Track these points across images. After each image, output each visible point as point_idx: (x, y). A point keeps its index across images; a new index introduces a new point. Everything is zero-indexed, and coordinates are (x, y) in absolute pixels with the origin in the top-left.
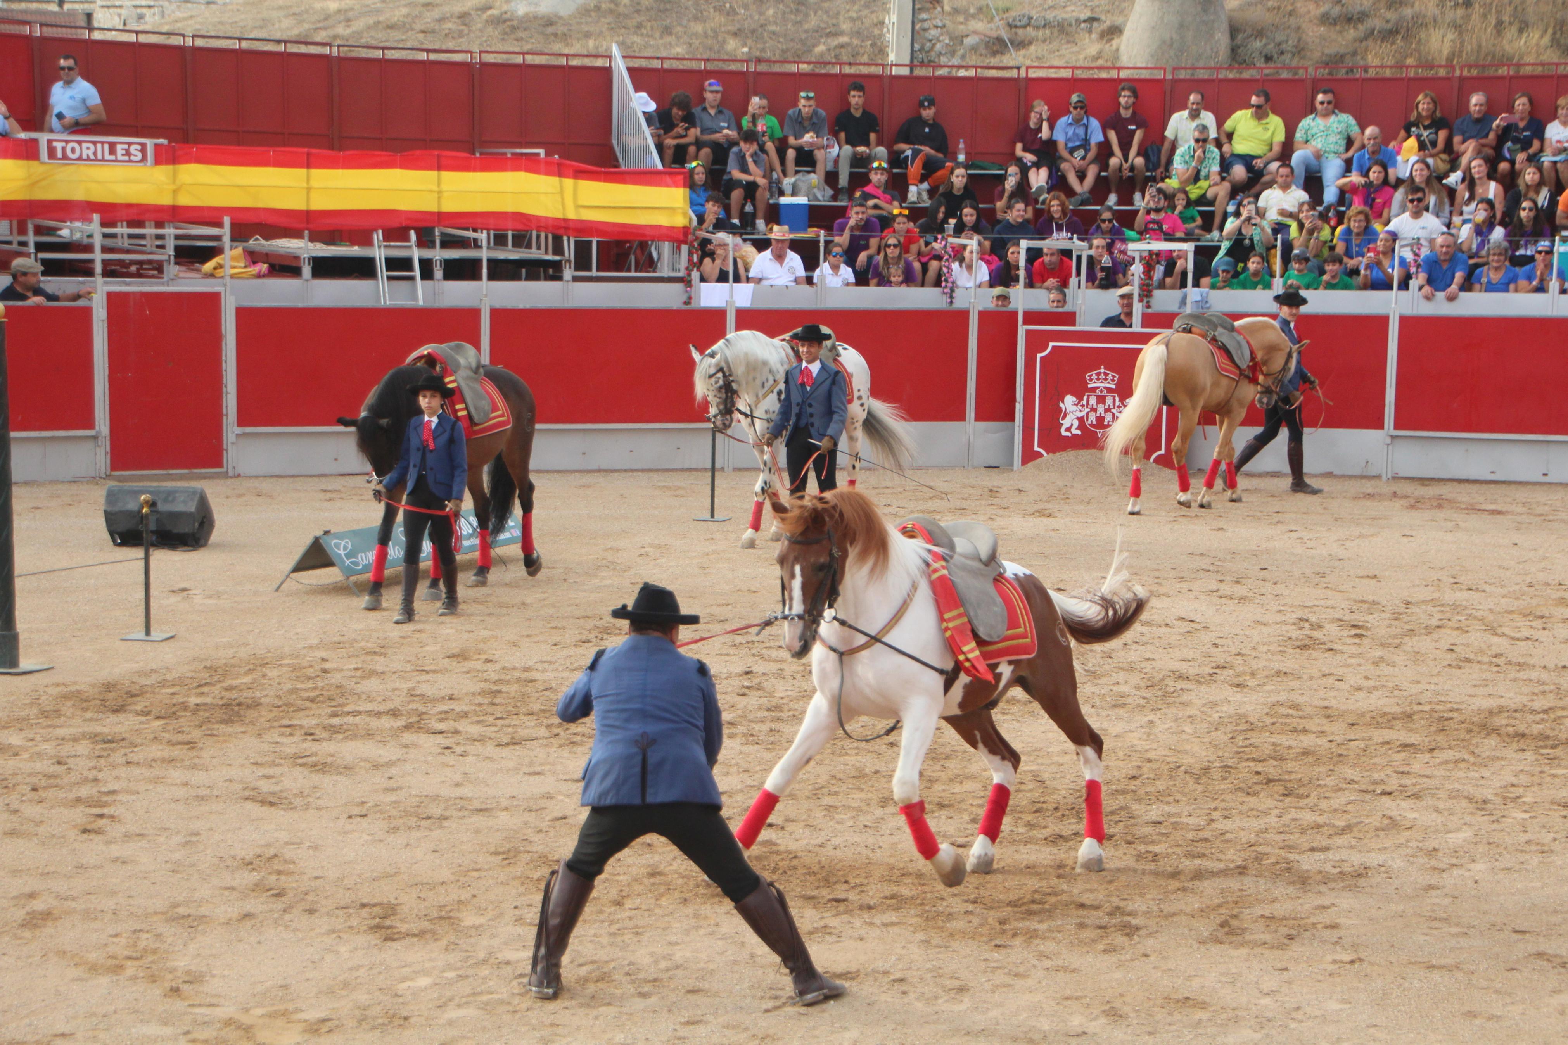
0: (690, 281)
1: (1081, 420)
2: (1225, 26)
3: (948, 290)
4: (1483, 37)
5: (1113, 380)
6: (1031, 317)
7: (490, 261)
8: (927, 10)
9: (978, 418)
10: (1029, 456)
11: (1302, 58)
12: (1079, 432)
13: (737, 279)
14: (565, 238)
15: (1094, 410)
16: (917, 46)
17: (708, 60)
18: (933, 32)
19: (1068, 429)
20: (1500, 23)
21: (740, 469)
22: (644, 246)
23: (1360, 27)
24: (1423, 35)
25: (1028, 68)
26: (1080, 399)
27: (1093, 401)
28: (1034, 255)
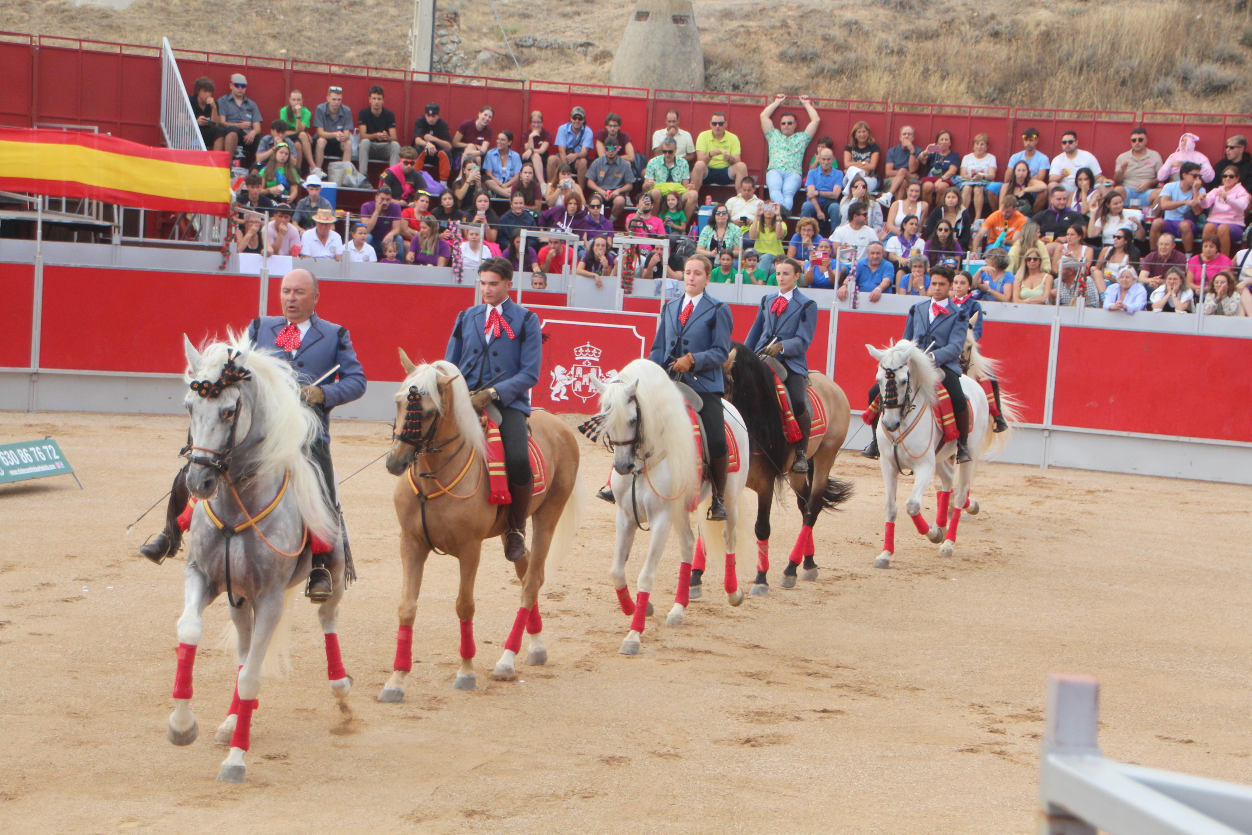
0: (228, 251)
2: (699, 58)
3: (457, 270)
4: (913, 81)
5: (597, 355)
6: (529, 296)
7: (44, 223)
8: (446, 27)
11: (763, 89)
12: (566, 398)
14: (115, 206)
16: (436, 58)
17: (250, 57)
18: (450, 47)
19: (557, 395)
20: (926, 70)
22: (186, 218)
23: (812, 65)
24: (864, 77)
25: (531, 82)
27: (579, 371)
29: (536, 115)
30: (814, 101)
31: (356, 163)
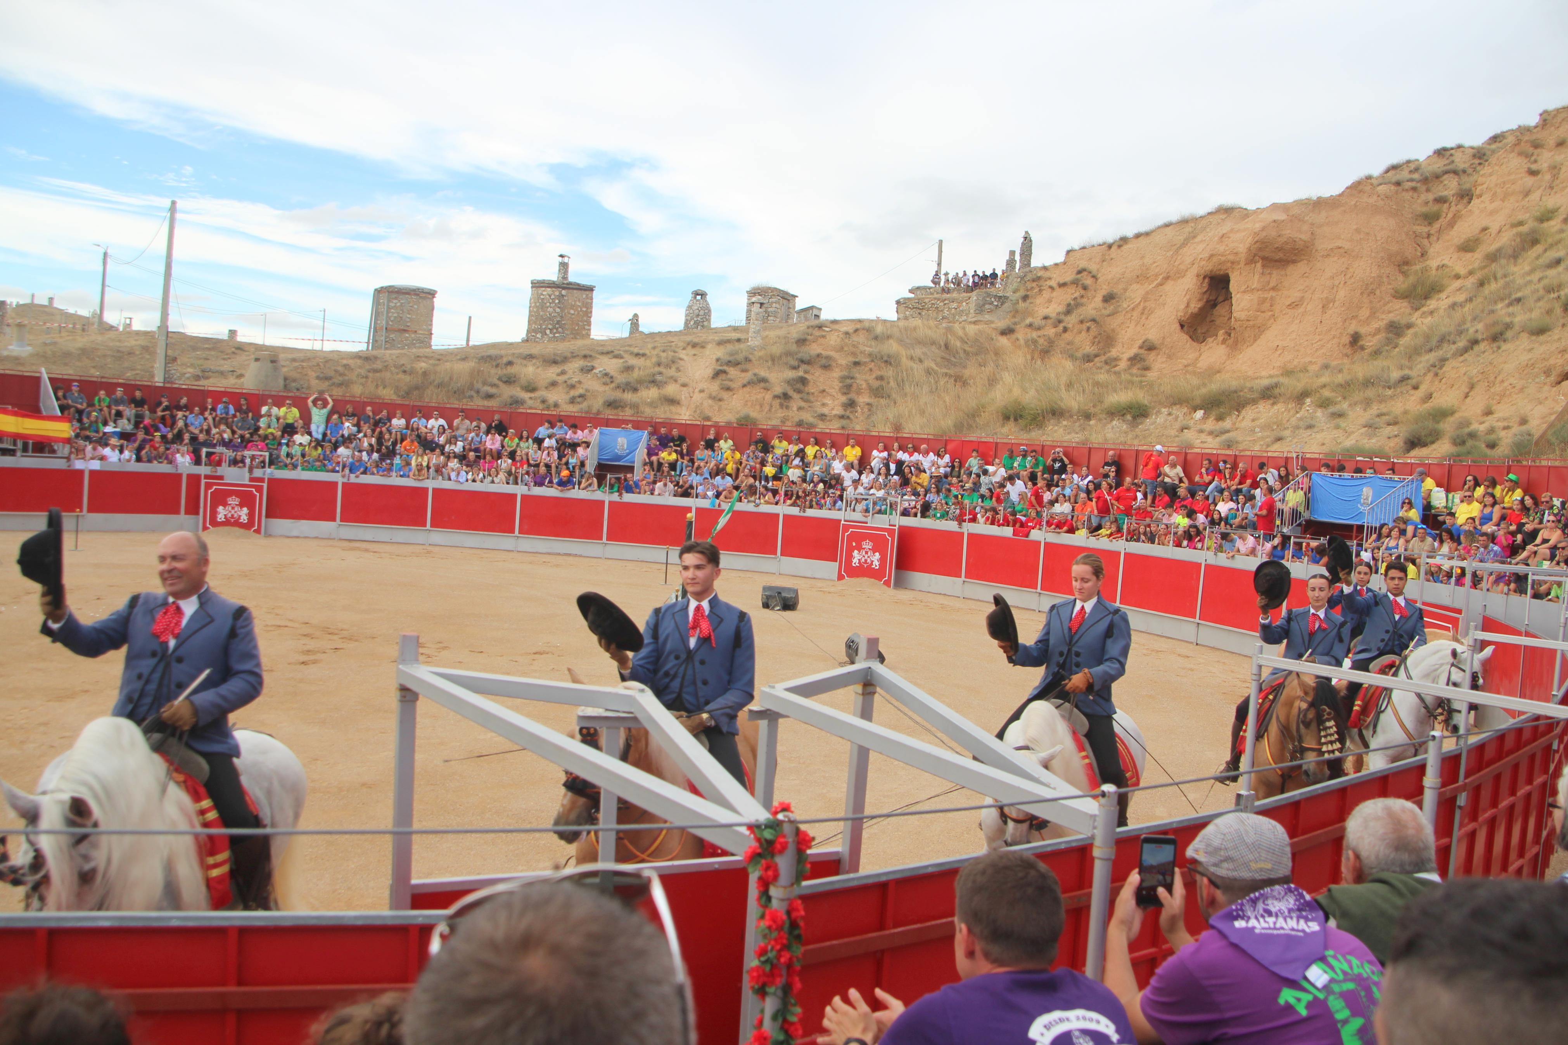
0: (70, 459)
1: (225, 515)
2: (282, 378)
4: (372, 389)
5: (238, 501)
6: (207, 477)
8: (171, 363)
9: (185, 514)
10: (205, 528)
11: (309, 390)
12: (224, 520)
14: (18, 440)
15: (230, 512)
16: (166, 377)
18: (173, 372)
19: (220, 519)
20: (377, 385)
22: (51, 444)
23: (329, 382)
24: (352, 387)
25: (207, 387)
27: (230, 508)
28: (209, 455)
29: (210, 400)
30: (330, 396)
31: (129, 420)
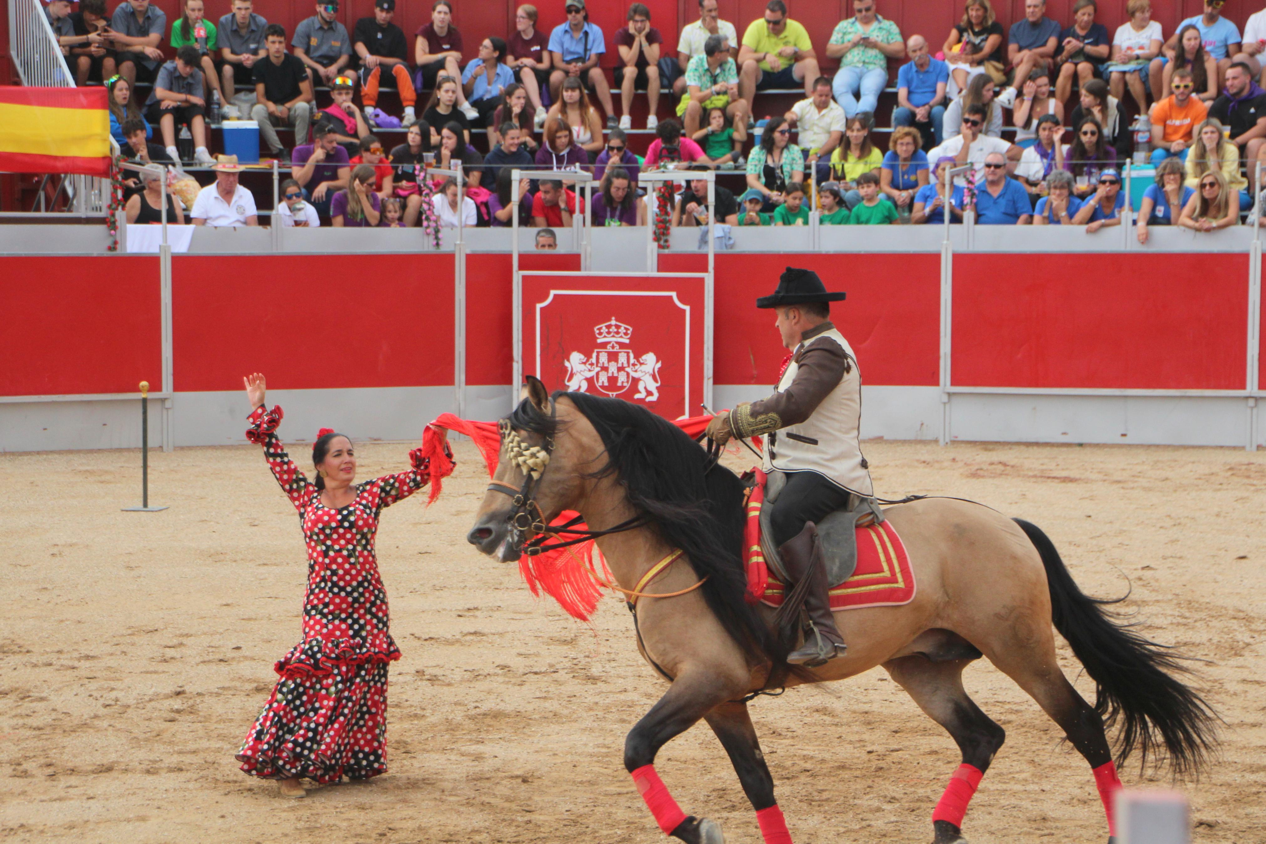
0: (114, 222)
1: (590, 380)
3: (431, 230)
5: (626, 334)
9: (469, 382)
13: (172, 219)
15: (605, 369)
21: (182, 448)
22: (55, 179)
26: (588, 356)
27: (604, 358)
